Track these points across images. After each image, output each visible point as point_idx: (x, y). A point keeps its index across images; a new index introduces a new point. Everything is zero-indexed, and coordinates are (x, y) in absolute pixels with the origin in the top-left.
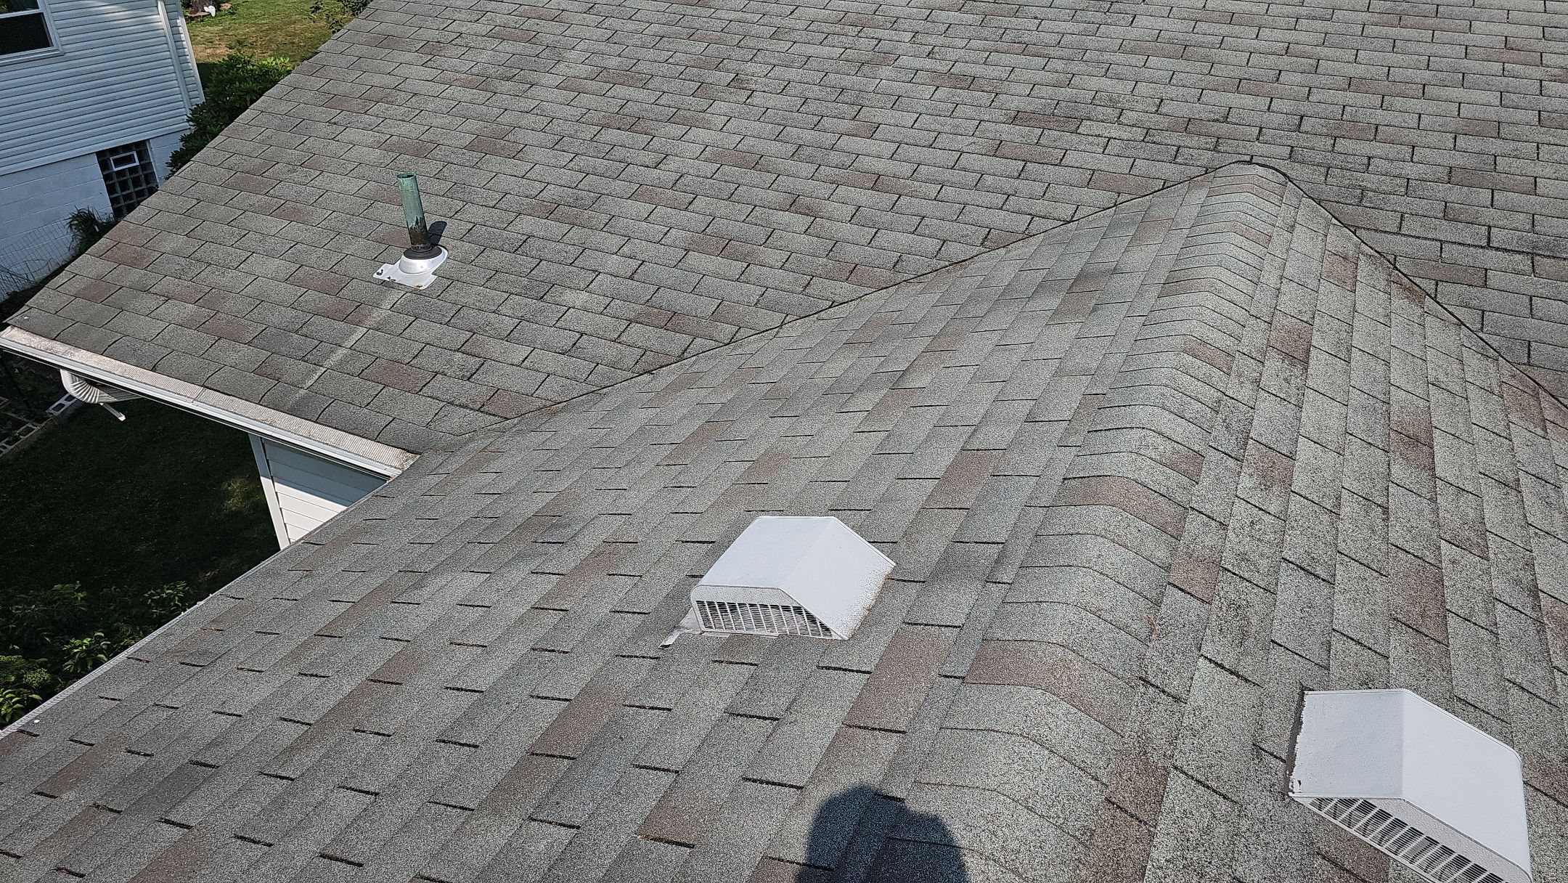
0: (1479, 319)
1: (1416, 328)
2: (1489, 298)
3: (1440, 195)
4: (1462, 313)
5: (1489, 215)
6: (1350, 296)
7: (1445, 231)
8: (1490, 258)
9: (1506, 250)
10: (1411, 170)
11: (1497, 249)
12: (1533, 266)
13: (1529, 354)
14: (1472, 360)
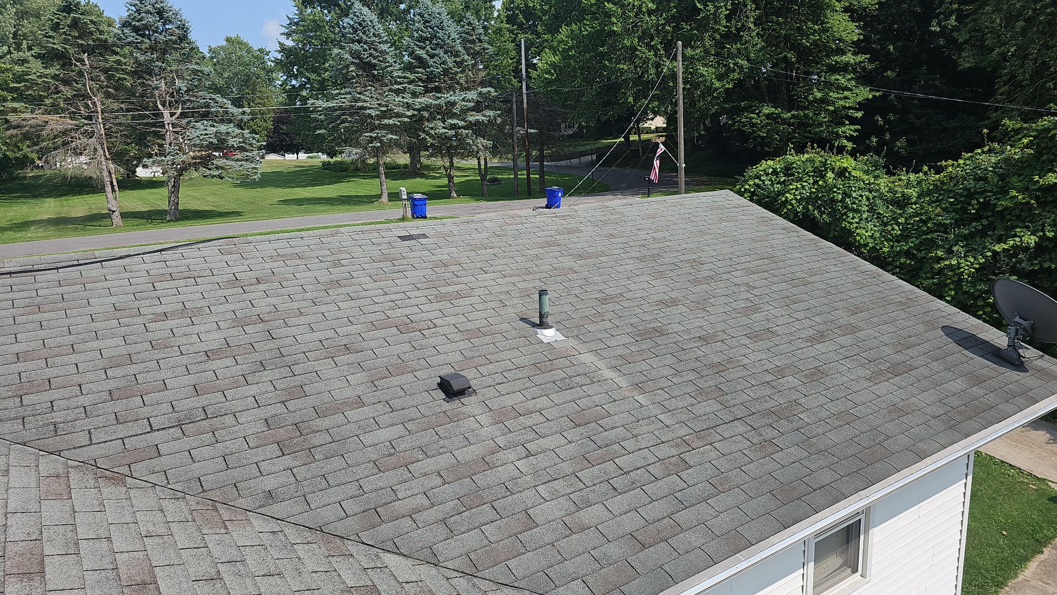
0: (164, 477)
1: (125, 503)
2: (164, 462)
3: (110, 410)
4: (153, 478)
5: (146, 411)
6: (68, 503)
7: (122, 431)
8: (156, 437)
9: (164, 429)
10: (83, 400)
11: (158, 430)
12: (183, 432)
13: (201, 485)
14: (169, 506)
